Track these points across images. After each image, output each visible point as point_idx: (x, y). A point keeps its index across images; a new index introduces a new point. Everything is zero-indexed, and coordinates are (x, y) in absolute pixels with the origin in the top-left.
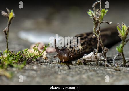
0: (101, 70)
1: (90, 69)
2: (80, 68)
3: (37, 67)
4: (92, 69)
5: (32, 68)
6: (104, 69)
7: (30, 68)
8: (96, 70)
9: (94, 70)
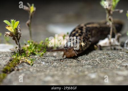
0: (114, 53)
1: (104, 53)
2: (95, 53)
3: (57, 54)
4: (106, 53)
5: (52, 55)
6: (116, 53)
7: (50, 55)
8: (109, 53)
9: (108, 54)
